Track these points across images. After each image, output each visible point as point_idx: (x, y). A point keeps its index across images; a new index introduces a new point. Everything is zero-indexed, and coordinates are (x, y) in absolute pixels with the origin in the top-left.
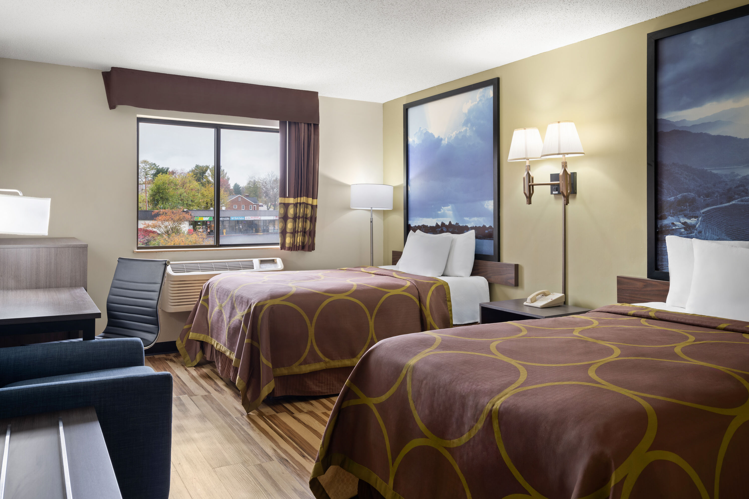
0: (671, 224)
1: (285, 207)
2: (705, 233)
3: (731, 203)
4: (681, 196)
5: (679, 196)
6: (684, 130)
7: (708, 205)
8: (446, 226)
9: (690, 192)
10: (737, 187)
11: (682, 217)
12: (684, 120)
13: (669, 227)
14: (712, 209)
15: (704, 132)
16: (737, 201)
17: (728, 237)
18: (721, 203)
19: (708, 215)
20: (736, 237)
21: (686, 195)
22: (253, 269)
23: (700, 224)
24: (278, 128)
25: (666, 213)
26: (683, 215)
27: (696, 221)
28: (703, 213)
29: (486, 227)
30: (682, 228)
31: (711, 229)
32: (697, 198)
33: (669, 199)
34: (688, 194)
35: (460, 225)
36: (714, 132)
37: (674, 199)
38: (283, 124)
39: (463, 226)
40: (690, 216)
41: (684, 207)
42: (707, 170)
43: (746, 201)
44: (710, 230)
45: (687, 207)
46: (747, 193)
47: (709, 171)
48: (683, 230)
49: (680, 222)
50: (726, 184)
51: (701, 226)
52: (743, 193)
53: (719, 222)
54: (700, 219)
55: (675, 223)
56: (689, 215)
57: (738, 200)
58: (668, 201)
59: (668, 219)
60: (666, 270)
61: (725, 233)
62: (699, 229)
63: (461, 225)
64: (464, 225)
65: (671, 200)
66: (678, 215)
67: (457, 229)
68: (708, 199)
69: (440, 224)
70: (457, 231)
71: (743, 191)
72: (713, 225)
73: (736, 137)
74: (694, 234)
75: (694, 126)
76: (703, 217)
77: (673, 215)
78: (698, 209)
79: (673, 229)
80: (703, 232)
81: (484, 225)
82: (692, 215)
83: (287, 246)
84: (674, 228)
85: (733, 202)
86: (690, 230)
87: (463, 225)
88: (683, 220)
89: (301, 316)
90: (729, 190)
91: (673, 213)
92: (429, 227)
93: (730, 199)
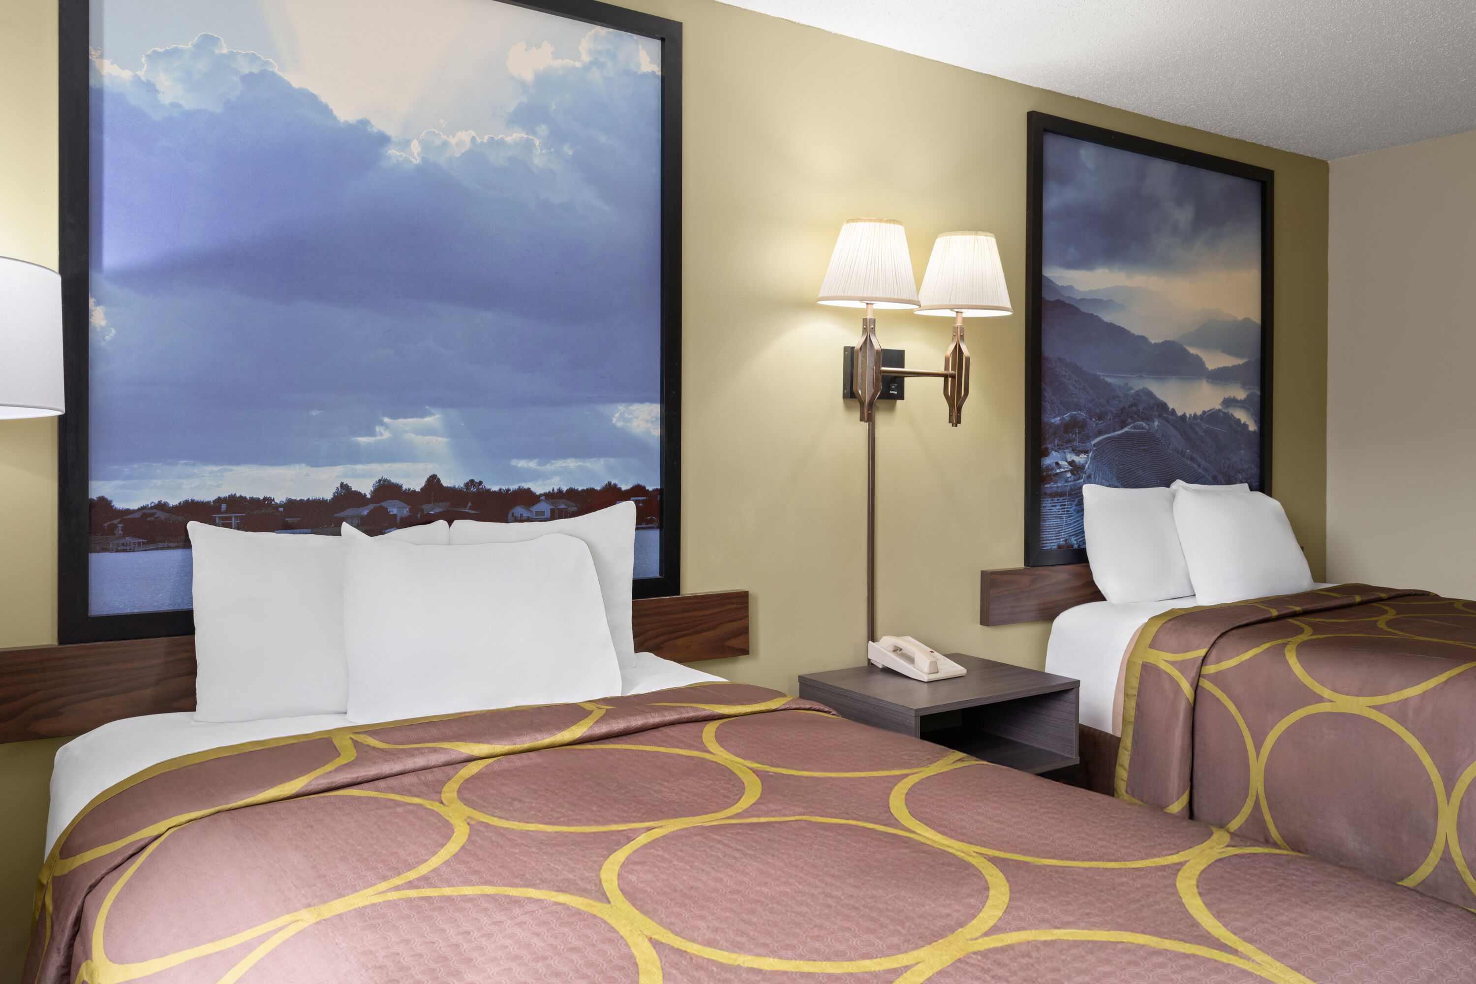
0: (1054, 465)
2: (1095, 478)
3: (1123, 431)
4: (1069, 416)
5: (1067, 416)
6: (1071, 303)
7: (1100, 433)
8: (409, 497)
9: (1080, 410)
10: (1131, 406)
11: (1069, 453)
12: (1070, 288)
13: (1052, 469)
14: (1104, 439)
15: (1095, 314)
16: (1129, 427)
17: (1119, 482)
18: (1114, 431)
19: (1100, 448)
20: (1127, 482)
21: (1075, 414)
23: (1090, 463)
25: (1049, 446)
26: (1070, 449)
27: (1085, 459)
28: (1094, 445)
29: (620, 489)
30: (1068, 471)
31: (1102, 470)
32: (1088, 420)
33: (1053, 421)
34: (1078, 413)
35: (488, 487)
36: (1107, 317)
37: (1060, 420)
39: (508, 490)
40: (1079, 451)
41: (1073, 435)
42: (1099, 376)
43: (1138, 429)
44: (1101, 472)
45: (1076, 436)
46: (1139, 416)
47: (1102, 378)
48: (1069, 475)
49: (1066, 461)
50: (1120, 401)
51: (1091, 467)
52: (1136, 416)
53: (1111, 459)
54: (1090, 455)
55: (1060, 462)
56: (1078, 449)
57: (1131, 425)
58: (1052, 423)
59: (1051, 456)
60: (1046, 546)
61: (1116, 477)
62: (1088, 472)
63: (495, 488)
64: (514, 487)
65: (1056, 422)
66: (1064, 449)
67: (470, 504)
68: (1101, 423)
69: (366, 487)
70: (472, 512)
71: (1136, 413)
72: (1104, 465)
73: (1129, 331)
74: (1082, 480)
75: (1083, 300)
76: (1094, 452)
77: (1059, 448)
78: (1089, 438)
79: (1057, 474)
80: (1092, 476)
81: (609, 483)
82: (1081, 449)
84: (1058, 471)
85: (1126, 429)
86: (1078, 474)
87: (504, 487)
88: (1071, 457)
90: (1123, 410)
91: (1058, 445)
92: (277, 506)
93: (1123, 424)
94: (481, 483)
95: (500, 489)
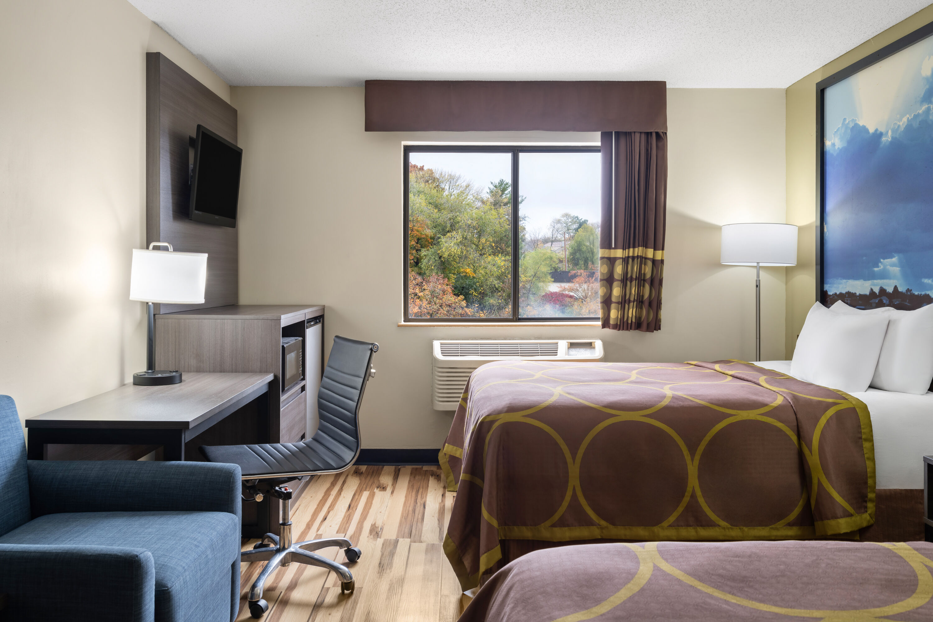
1: (610, 262)
8: (888, 294)
22: (556, 355)
24: (599, 144)
35: (914, 292)
38: (606, 136)
39: (921, 294)
63: (916, 293)
64: (923, 293)
67: (908, 301)
69: (877, 290)
70: (908, 304)
83: (612, 322)
87: (920, 293)
89: (556, 444)
92: (857, 296)
94: (911, 290)
95: (918, 294)
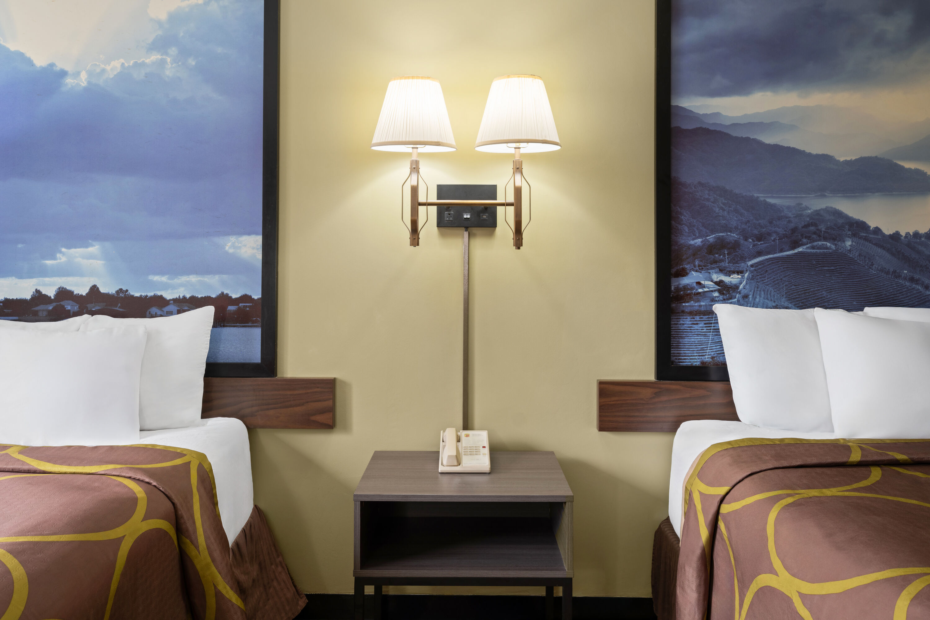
0: (695, 284)
2: (754, 298)
3: (796, 251)
4: (715, 237)
5: (711, 238)
6: (718, 129)
7: (759, 254)
8: (78, 299)
9: (731, 232)
10: (806, 226)
11: (716, 273)
12: (717, 114)
13: (692, 288)
14: (767, 259)
15: (752, 137)
16: (805, 247)
17: (791, 303)
18: (782, 251)
19: (760, 268)
20: (802, 303)
21: (723, 236)
23: (747, 283)
25: (687, 266)
26: (717, 270)
27: (739, 279)
28: (752, 266)
29: (231, 297)
30: (715, 291)
31: (764, 290)
32: (742, 242)
33: (692, 242)
34: (727, 235)
35: (132, 293)
36: (769, 139)
37: (702, 242)
39: (147, 296)
40: (730, 271)
41: (720, 256)
42: (758, 197)
43: (818, 248)
44: (763, 293)
45: (724, 256)
46: (820, 236)
47: (762, 199)
48: (716, 294)
49: (712, 281)
50: (790, 222)
51: (747, 287)
52: (814, 236)
53: (777, 280)
54: (746, 275)
55: (703, 282)
56: (728, 269)
57: (808, 245)
58: (691, 245)
59: (690, 276)
60: (686, 362)
61: (785, 298)
62: (744, 292)
63: (137, 295)
64: (150, 294)
65: (696, 243)
66: (708, 269)
67: (119, 305)
68: (761, 244)
70: (121, 310)
71: (815, 233)
72: (768, 285)
73: (804, 151)
74: (736, 300)
75: (735, 125)
76: (751, 272)
77: (700, 269)
78: (743, 259)
79: (699, 293)
80: (751, 296)
81: (223, 293)
82: (732, 269)
84: (700, 290)
85: (800, 249)
86: (729, 294)
87: (143, 294)
88: (717, 277)
90: (794, 230)
91: (699, 266)
93: (795, 244)
94: (127, 291)
95: (141, 295)
